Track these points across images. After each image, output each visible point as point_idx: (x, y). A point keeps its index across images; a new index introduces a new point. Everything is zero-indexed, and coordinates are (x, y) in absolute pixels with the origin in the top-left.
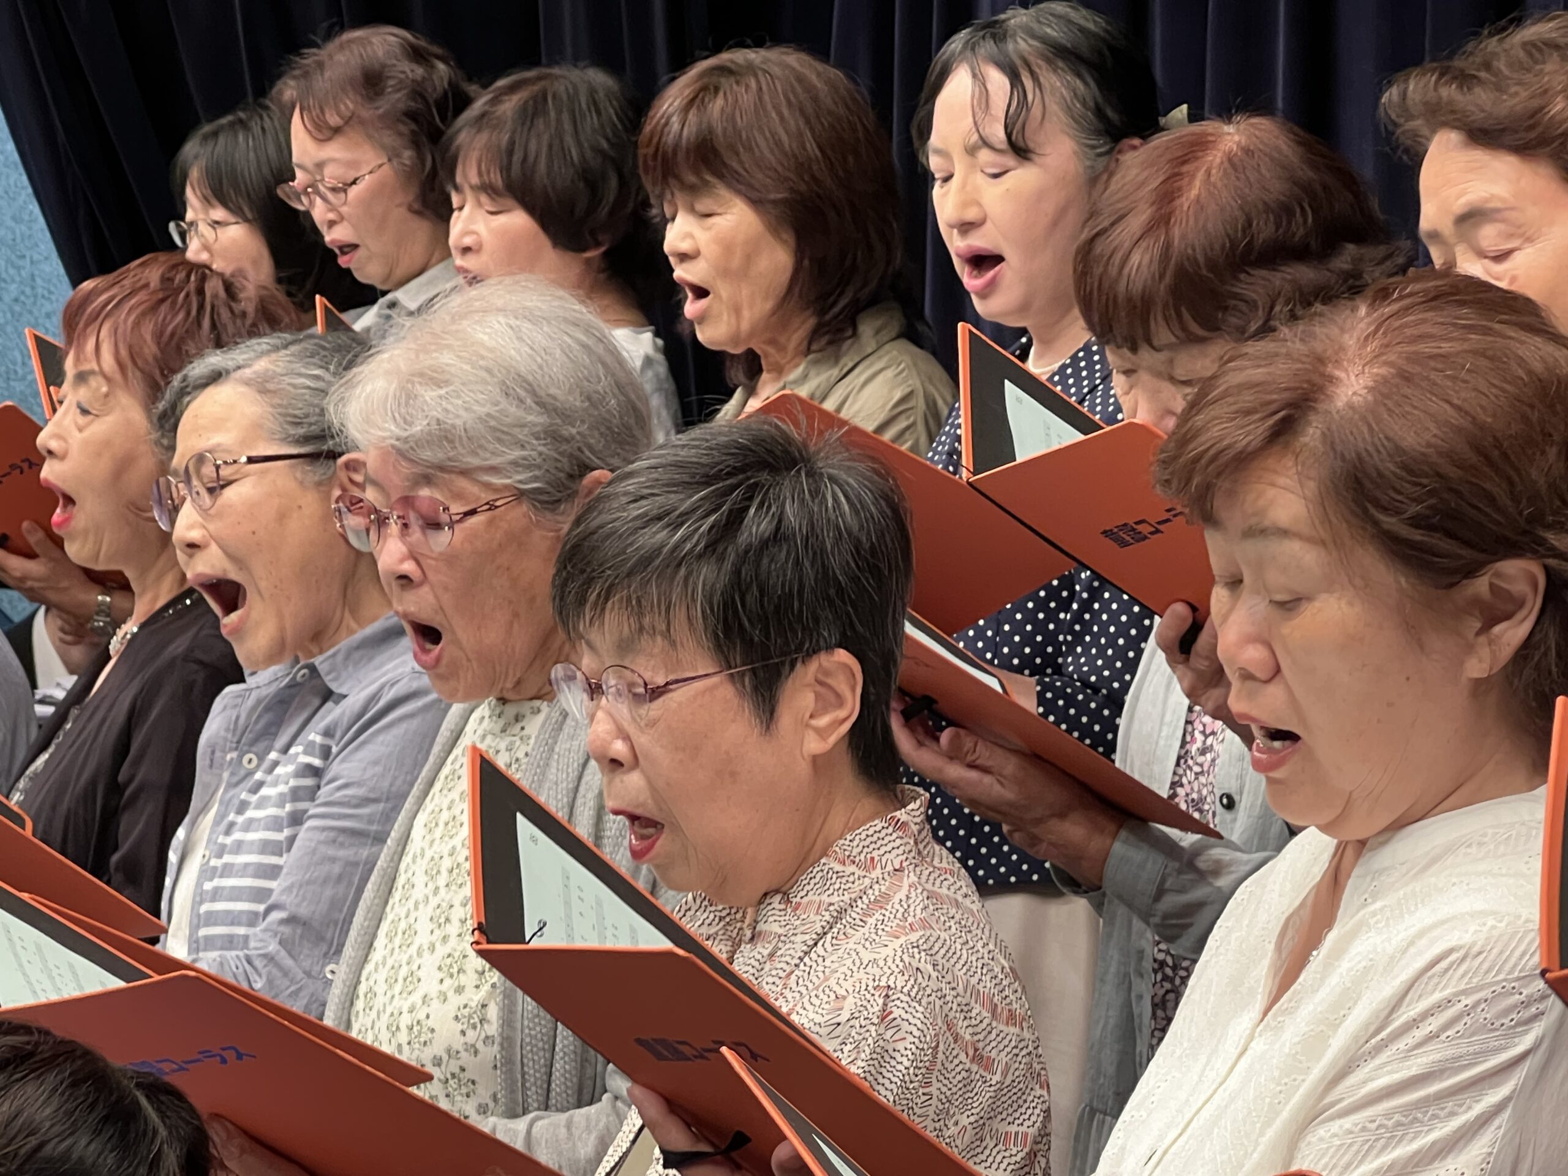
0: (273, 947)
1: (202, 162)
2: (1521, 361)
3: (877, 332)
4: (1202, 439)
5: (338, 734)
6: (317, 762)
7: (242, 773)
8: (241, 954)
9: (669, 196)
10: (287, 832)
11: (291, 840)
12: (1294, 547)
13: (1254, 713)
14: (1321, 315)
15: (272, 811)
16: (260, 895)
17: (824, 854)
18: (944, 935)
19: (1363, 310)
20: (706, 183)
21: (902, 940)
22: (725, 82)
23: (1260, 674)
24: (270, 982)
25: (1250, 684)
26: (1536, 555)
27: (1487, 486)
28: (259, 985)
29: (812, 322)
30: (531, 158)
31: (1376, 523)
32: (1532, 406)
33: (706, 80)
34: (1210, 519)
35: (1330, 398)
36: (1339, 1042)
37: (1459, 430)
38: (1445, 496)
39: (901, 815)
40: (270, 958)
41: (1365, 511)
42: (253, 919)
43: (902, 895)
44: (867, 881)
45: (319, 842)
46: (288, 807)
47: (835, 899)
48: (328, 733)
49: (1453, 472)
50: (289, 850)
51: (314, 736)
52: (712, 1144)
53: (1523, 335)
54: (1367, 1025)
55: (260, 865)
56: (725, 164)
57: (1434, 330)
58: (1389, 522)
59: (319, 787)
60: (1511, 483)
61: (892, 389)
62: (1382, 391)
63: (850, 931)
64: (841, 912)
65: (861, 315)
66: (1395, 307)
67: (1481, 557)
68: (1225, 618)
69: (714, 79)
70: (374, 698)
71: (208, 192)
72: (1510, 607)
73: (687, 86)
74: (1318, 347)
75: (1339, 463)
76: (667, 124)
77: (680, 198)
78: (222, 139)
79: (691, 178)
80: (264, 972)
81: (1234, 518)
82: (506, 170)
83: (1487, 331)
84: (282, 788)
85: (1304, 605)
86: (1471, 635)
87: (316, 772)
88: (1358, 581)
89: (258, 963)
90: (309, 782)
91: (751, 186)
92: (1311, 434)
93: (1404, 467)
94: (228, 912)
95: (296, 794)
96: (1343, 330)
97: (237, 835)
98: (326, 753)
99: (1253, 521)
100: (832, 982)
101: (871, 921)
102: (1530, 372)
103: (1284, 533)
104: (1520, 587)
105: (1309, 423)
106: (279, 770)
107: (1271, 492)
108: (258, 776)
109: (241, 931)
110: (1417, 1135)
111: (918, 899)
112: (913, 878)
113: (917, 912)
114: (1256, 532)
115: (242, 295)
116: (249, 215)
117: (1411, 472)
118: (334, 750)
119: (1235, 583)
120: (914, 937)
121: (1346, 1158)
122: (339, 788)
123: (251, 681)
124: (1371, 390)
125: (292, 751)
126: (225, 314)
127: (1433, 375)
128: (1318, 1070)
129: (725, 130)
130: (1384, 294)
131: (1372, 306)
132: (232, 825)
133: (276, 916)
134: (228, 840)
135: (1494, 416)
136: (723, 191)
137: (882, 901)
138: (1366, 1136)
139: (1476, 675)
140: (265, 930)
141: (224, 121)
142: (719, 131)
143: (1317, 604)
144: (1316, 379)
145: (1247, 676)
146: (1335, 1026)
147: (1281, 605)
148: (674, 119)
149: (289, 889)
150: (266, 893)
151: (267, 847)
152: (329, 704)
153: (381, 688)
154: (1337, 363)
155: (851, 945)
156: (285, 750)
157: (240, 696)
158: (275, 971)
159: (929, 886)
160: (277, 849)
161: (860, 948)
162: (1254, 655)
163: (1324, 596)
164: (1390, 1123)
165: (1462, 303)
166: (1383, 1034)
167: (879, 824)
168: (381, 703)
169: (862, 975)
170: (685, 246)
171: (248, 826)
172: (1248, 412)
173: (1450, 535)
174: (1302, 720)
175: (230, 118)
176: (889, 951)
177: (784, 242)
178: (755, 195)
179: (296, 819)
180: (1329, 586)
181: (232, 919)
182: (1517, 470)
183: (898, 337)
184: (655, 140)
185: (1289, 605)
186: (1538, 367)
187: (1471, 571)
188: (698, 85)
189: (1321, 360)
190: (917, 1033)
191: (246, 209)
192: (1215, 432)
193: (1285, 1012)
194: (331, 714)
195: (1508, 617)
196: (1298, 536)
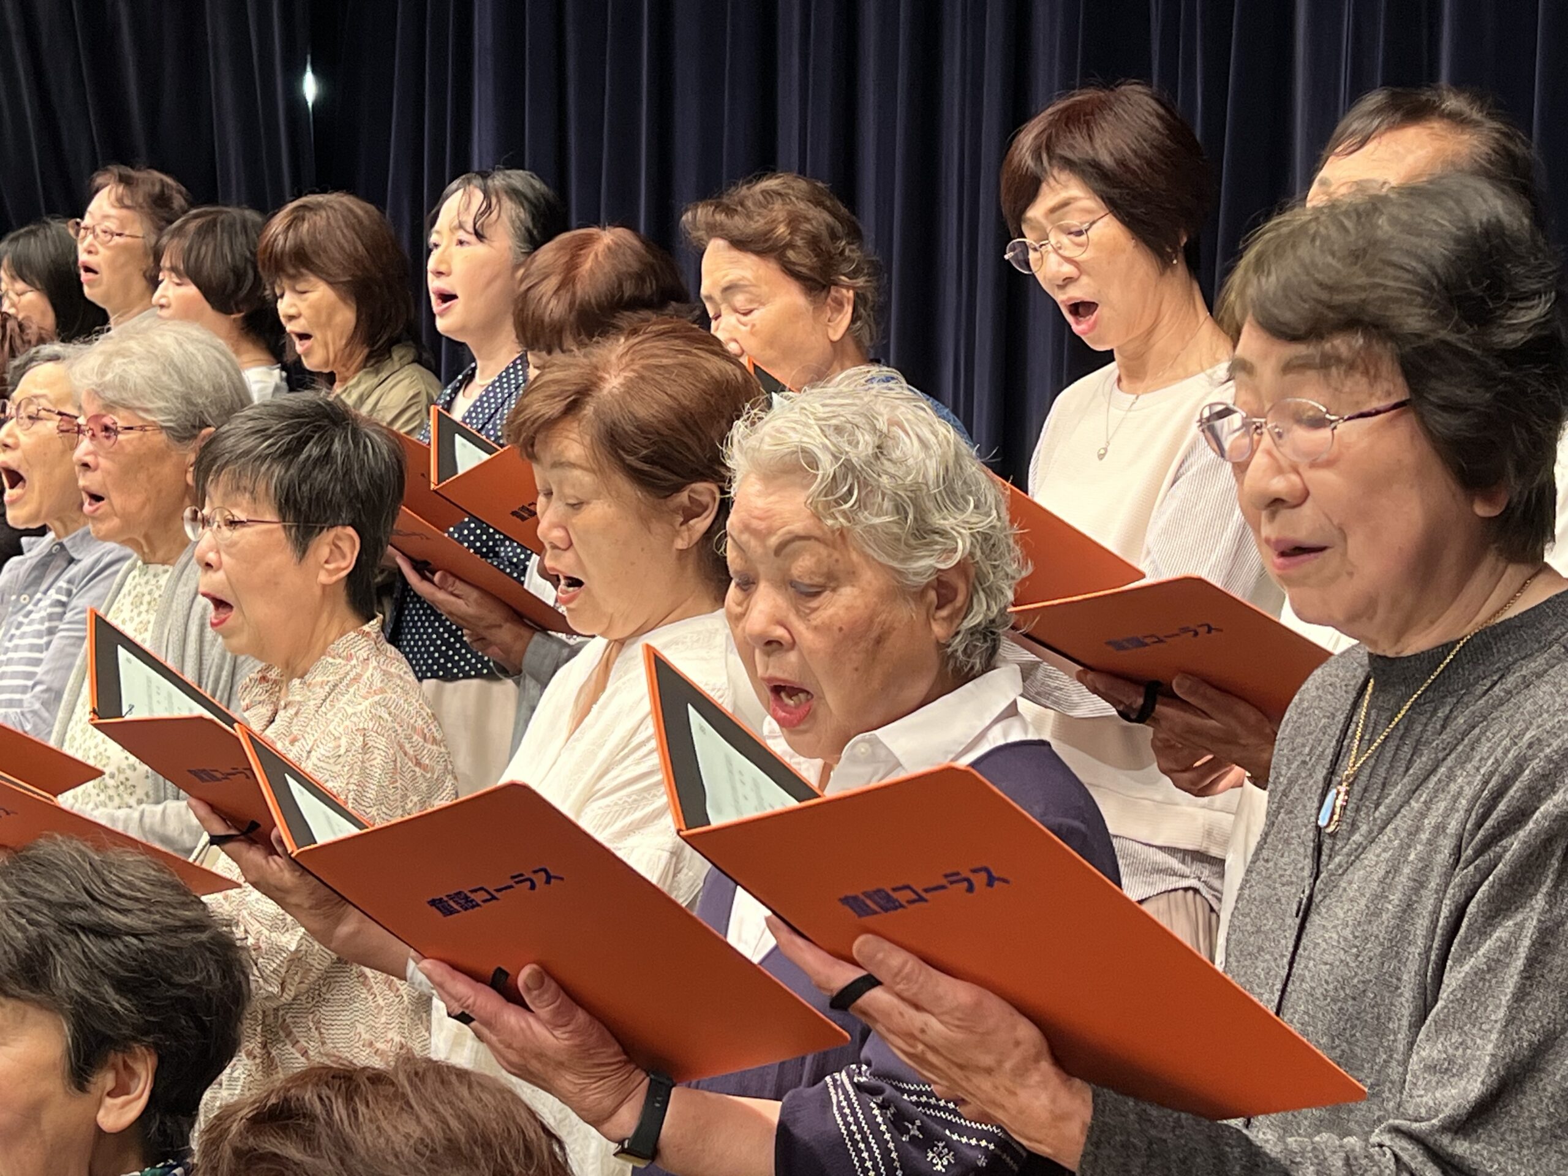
0: (37, 706)
1: (10, 255)
2: (707, 371)
3: (401, 358)
4: (527, 412)
5: (77, 582)
6: (64, 599)
7: (19, 606)
8: (18, 710)
9: (278, 281)
10: (45, 639)
11: (49, 643)
12: (577, 473)
13: (559, 567)
14: (598, 342)
15: (37, 627)
16: (30, 675)
17: (323, 654)
18: (394, 696)
19: (622, 340)
20: (302, 275)
21: (370, 700)
22: (308, 215)
23: (562, 546)
24: (35, 726)
25: (557, 551)
26: (715, 481)
27: (685, 439)
28: (28, 727)
29: (366, 351)
30: (202, 256)
31: (622, 460)
32: (712, 395)
33: (295, 214)
34: (533, 457)
35: (601, 390)
36: (603, 754)
37: (671, 408)
38: (662, 445)
39: (366, 628)
40: (34, 713)
41: (616, 452)
42: (24, 690)
43: (368, 674)
44: (349, 667)
45: (65, 645)
46: (47, 624)
47: (331, 678)
48: (70, 581)
49: (666, 432)
50: (47, 649)
51: (62, 583)
52: (238, 829)
53: (708, 356)
54: (617, 746)
55: (30, 658)
56: (313, 263)
57: (658, 352)
58: (630, 459)
59: (65, 613)
60: (700, 440)
61: (407, 391)
62: (630, 387)
63: (340, 697)
64: (336, 685)
65: (394, 347)
66: (640, 339)
67: (684, 481)
68: (543, 513)
69: (301, 213)
70: (98, 561)
71: (14, 273)
72: (700, 510)
73: (286, 217)
74: (594, 360)
75: (602, 426)
76: (275, 240)
77: (286, 283)
78: (21, 241)
79: (292, 271)
80: (31, 721)
81: (547, 458)
82: (186, 262)
83: (688, 353)
84: (43, 614)
85: (585, 506)
86: (677, 524)
87: (63, 604)
88: (613, 493)
89: (29, 716)
90: (59, 610)
91: (329, 275)
92: (589, 410)
93: (638, 428)
94: (9, 686)
95: (51, 617)
96: (610, 351)
97: (16, 641)
98: (69, 593)
99: (556, 459)
100: (331, 728)
101: (352, 690)
102: (712, 377)
103: (573, 465)
104: (705, 499)
105: (588, 403)
106: (41, 604)
107: (566, 442)
108: (30, 607)
109: (17, 696)
110: (645, 806)
111: (378, 676)
112: (375, 664)
113: (377, 684)
114: (559, 464)
115: (29, 331)
116: (39, 286)
117: (642, 431)
118: (75, 591)
119: (549, 494)
120: (377, 698)
121: (606, 821)
122: (77, 614)
123: (27, 555)
124: (622, 385)
125: (49, 593)
126: (18, 342)
127: (657, 377)
128: (591, 771)
129: (310, 242)
130: (634, 332)
131: (627, 339)
132: (13, 636)
133: (39, 688)
134: (10, 645)
135: (691, 401)
136: (313, 279)
137: (357, 679)
138: (616, 808)
139: (680, 547)
140: (33, 696)
141: (22, 231)
142: (307, 243)
143: (591, 506)
144: (594, 379)
145: (554, 547)
146: (601, 746)
147: (573, 506)
148: (280, 237)
149: (47, 673)
150: (34, 674)
151: (33, 648)
152: (72, 565)
153: (102, 555)
154: (605, 370)
155: (341, 705)
156: (45, 593)
157: (22, 563)
158: (38, 720)
159: (384, 667)
160: (39, 649)
161: (346, 707)
162: (557, 534)
163: (595, 501)
164: (630, 800)
165: (677, 338)
166: (626, 750)
167: (352, 634)
168: (102, 565)
169: (347, 723)
170: (292, 311)
171: (23, 636)
172: (553, 397)
173: (663, 467)
174: (585, 574)
175: (26, 229)
176: (360, 708)
177: (350, 306)
178: (331, 279)
179: (51, 632)
180: (597, 495)
181: (13, 690)
182: (703, 432)
183: (413, 361)
184: (269, 250)
185: (577, 506)
186: (715, 373)
187: (678, 489)
188: (291, 217)
189: (596, 368)
190: (383, 754)
191: (37, 283)
192: (535, 407)
193: (577, 740)
194: (73, 570)
195: (698, 515)
196: (581, 467)
